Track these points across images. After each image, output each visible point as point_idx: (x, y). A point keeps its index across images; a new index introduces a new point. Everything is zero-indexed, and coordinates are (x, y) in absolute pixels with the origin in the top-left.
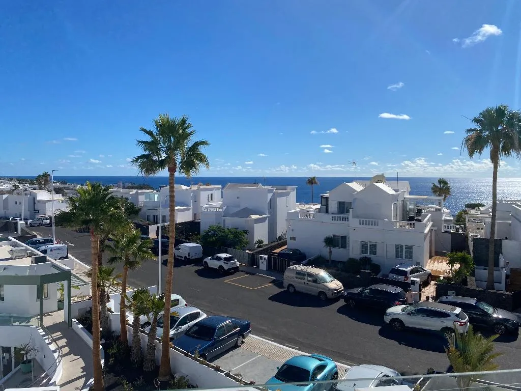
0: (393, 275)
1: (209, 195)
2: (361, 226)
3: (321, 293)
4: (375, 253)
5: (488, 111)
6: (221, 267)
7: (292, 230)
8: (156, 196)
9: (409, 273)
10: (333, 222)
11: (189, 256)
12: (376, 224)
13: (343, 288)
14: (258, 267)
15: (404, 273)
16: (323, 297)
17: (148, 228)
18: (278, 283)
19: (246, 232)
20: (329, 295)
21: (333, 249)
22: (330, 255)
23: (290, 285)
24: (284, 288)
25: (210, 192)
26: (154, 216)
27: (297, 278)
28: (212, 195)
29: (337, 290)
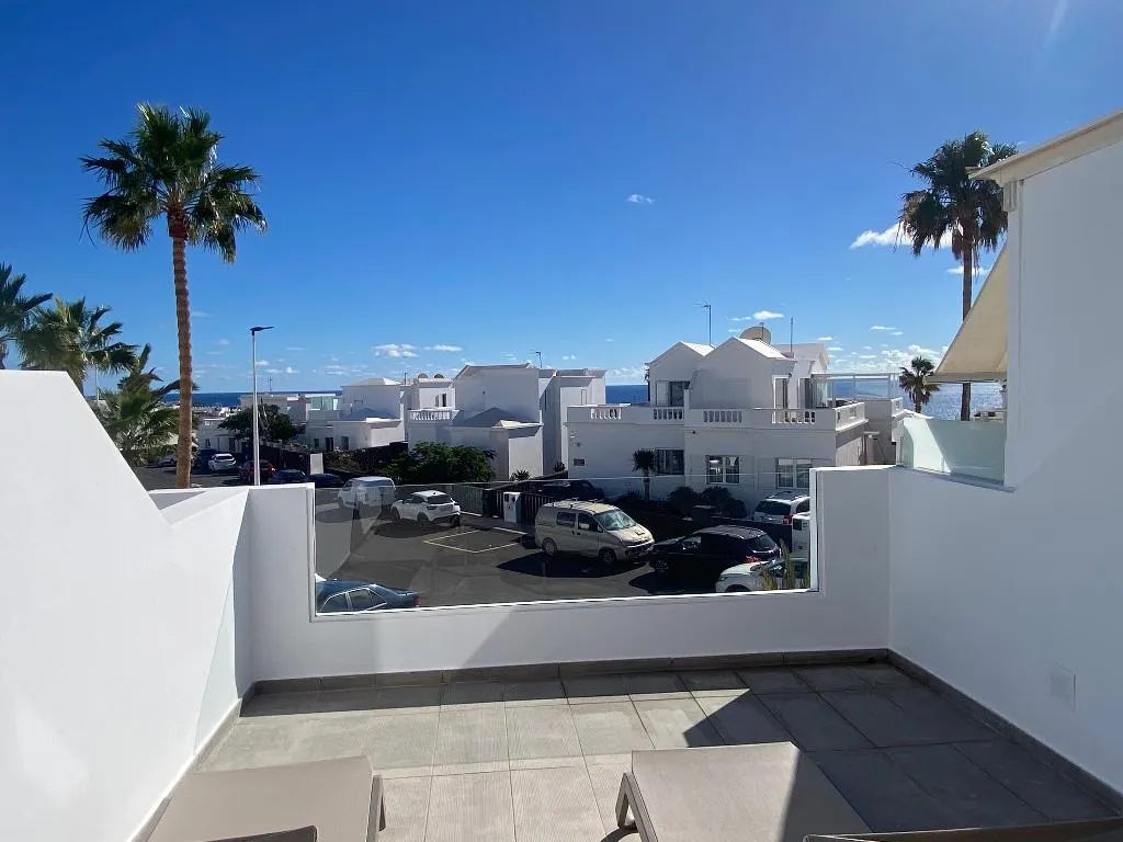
0: (762, 514)
1: (437, 398)
2: (709, 424)
3: (604, 550)
4: (737, 480)
5: (947, 150)
6: (421, 516)
7: (578, 445)
8: (335, 401)
9: (793, 509)
10: (658, 421)
11: (367, 500)
12: (737, 418)
13: (652, 540)
14: (502, 517)
15: (785, 510)
16: (608, 560)
17: (308, 459)
18: (528, 542)
19: (490, 455)
20: (620, 552)
21: (652, 476)
22: (647, 487)
23: (548, 540)
24: (536, 547)
25: (441, 391)
26: (327, 439)
27: (559, 524)
28: (444, 396)
29: (641, 542)
